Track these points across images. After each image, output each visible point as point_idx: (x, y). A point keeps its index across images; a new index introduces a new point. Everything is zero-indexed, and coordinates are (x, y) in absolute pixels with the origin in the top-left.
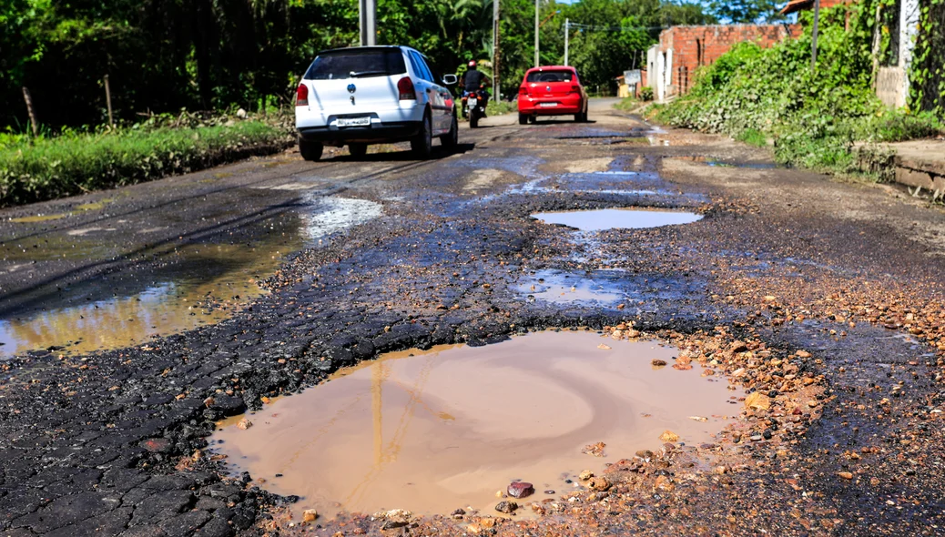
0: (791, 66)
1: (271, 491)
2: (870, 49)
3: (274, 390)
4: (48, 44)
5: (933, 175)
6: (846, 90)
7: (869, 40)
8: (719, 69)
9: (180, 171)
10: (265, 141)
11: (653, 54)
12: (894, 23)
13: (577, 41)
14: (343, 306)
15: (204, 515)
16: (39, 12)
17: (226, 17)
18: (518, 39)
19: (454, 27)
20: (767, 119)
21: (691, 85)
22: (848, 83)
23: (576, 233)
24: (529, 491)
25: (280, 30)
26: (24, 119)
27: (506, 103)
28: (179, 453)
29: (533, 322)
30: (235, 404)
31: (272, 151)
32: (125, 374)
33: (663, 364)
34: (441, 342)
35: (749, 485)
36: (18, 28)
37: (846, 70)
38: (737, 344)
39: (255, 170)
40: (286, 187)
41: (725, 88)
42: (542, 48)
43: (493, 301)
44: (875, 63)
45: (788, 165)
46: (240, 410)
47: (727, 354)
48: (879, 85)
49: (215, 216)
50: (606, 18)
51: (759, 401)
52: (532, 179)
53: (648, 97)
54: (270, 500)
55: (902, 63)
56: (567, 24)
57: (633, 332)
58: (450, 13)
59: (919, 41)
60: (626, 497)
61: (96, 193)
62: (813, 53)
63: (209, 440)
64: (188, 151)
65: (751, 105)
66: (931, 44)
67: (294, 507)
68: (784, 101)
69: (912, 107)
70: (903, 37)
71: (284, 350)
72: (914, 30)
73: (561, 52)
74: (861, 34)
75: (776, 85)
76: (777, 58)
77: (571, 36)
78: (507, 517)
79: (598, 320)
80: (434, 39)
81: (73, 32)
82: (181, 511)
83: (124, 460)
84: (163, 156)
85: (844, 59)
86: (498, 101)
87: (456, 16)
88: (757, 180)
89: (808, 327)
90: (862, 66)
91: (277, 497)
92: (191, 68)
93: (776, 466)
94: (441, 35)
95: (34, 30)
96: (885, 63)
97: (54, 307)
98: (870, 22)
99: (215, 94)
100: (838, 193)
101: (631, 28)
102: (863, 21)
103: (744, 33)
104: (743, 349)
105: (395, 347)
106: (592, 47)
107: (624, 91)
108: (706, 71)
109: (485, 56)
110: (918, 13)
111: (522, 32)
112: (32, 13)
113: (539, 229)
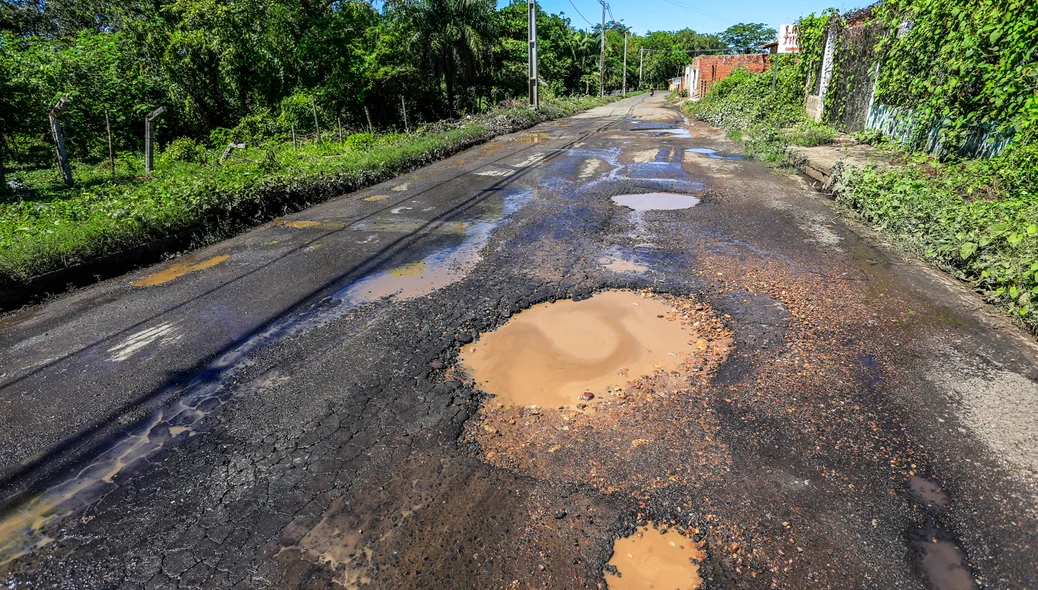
0: (761, 90)
1: (484, 391)
2: (804, 84)
3: (484, 329)
4: (374, 80)
5: (824, 174)
6: (789, 107)
7: (804, 79)
8: (723, 86)
9: (439, 159)
10: (480, 136)
11: (688, 70)
12: (819, 71)
13: (647, 58)
14: (515, 271)
15: (457, 409)
16: (370, 64)
17: (461, 60)
18: (615, 59)
19: (580, 54)
20: (745, 123)
21: (708, 91)
22: (791, 103)
23: (633, 213)
24: (592, 397)
25: (488, 64)
26: (365, 123)
27: (607, 97)
28: (446, 367)
29: (604, 286)
30: (468, 339)
31: (484, 142)
32: (421, 315)
33: (662, 317)
34: (560, 298)
35: (686, 403)
36: (361, 74)
37: (790, 95)
38: (698, 306)
39: (476, 158)
40: (490, 173)
41: (724, 100)
42: (628, 63)
43: (587, 270)
44: (807, 92)
45: (751, 157)
46: (471, 341)
47: (693, 312)
48: (808, 105)
49: (456, 198)
50: (664, 45)
51: (701, 344)
52: (615, 167)
53: (684, 95)
54: (483, 395)
55: (821, 94)
56: (642, 50)
57: (651, 295)
58: (578, 46)
59: (831, 82)
60: (632, 405)
61: (402, 176)
62: (774, 82)
63: (457, 358)
64: (444, 147)
65: (737, 112)
66: (837, 85)
67: (494, 400)
68: (755, 113)
69: (824, 120)
70: (822, 80)
71: (488, 303)
72: (829, 76)
73: (638, 65)
74: (800, 75)
75: (752, 101)
76: (754, 85)
77: (644, 56)
78: (581, 411)
79: (635, 285)
80: (569, 61)
81: (386, 73)
82: (448, 405)
83: (425, 373)
84: (432, 153)
85: (790, 89)
86: (603, 96)
87: (582, 48)
88: (732, 172)
89: (734, 296)
90: (799, 93)
91: (486, 394)
92: (444, 86)
93: (700, 393)
94: (573, 59)
95: (368, 74)
96: (812, 93)
97: (390, 267)
98: (806, 69)
99: (455, 99)
100: (772, 186)
101: (678, 51)
102: (802, 68)
103: (739, 60)
104: (701, 310)
105: (539, 302)
106: (656, 62)
107: (673, 87)
108: (716, 84)
109: (596, 70)
110: (832, 66)
111: (617, 55)
112: (367, 65)
113: (613, 210)
